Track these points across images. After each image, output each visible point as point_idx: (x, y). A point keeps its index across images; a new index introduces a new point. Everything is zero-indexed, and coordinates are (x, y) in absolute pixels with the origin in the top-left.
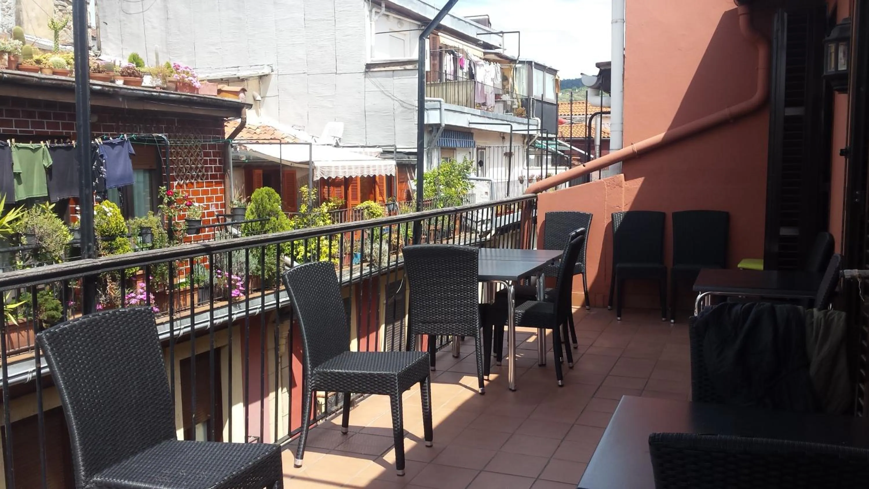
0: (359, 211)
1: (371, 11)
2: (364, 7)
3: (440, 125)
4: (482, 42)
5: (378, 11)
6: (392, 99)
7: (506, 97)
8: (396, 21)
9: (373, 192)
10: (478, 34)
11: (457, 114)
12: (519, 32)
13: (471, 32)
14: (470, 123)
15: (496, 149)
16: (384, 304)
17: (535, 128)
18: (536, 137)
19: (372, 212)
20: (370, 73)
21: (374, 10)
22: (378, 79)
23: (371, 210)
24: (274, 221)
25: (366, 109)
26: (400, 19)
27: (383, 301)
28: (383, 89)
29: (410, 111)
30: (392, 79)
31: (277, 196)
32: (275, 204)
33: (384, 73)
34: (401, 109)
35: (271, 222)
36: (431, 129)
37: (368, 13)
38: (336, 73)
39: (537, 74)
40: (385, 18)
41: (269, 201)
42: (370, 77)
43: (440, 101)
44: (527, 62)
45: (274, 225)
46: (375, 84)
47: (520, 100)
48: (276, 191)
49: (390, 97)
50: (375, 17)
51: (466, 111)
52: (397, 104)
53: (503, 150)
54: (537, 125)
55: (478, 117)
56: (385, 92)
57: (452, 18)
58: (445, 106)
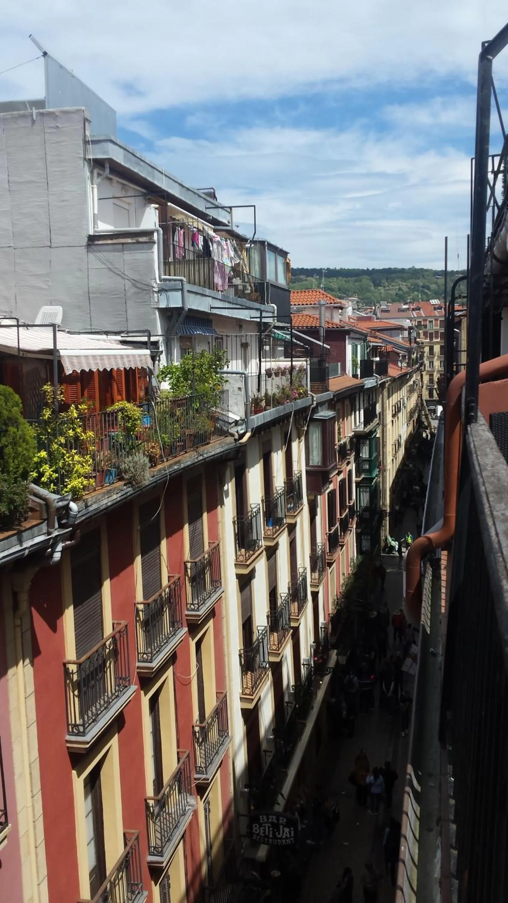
0: (112, 414)
1: (92, 172)
2: (84, 166)
3: (182, 309)
4: (211, 218)
5: (101, 172)
6: (122, 278)
7: (237, 281)
8: (120, 186)
9: (110, 390)
10: (206, 208)
11: (198, 296)
12: (254, 206)
13: (200, 206)
14: (211, 308)
15: (234, 339)
16: (138, 530)
17: (271, 315)
18: (272, 326)
19: (127, 416)
20: (94, 247)
21: (96, 172)
22: (104, 253)
23: (126, 414)
24: (14, 433)
25: (90, 289)
26: (123, 184)
27: (137, 527)
28: (110, 267)
29: (145, 292)
30: (122, 253)
31: (17, 397)
32: (15, 408)
33: (111, 247)
34: (134, 290)
35: (9, 435)
36: (170, 314)
37: (88, 174)
38: (50, 247)
39: (270, 256)
40: (107, 182)
41: (6, 404)
42: (94, 251)
43: (181, 281)
44: (259, 241)
45: (13, 439)
46: (100, 260)
47: (252, 285)
48: (14, 391)
49: (120, 276)
50: (97, 180)
51: (207, 294)
52: (128, 284)
53: (241, 341)
54: (273, 313)
55: (218, 301)
56: (113, 269)
57: (181, 187)
58: (187, 287)
